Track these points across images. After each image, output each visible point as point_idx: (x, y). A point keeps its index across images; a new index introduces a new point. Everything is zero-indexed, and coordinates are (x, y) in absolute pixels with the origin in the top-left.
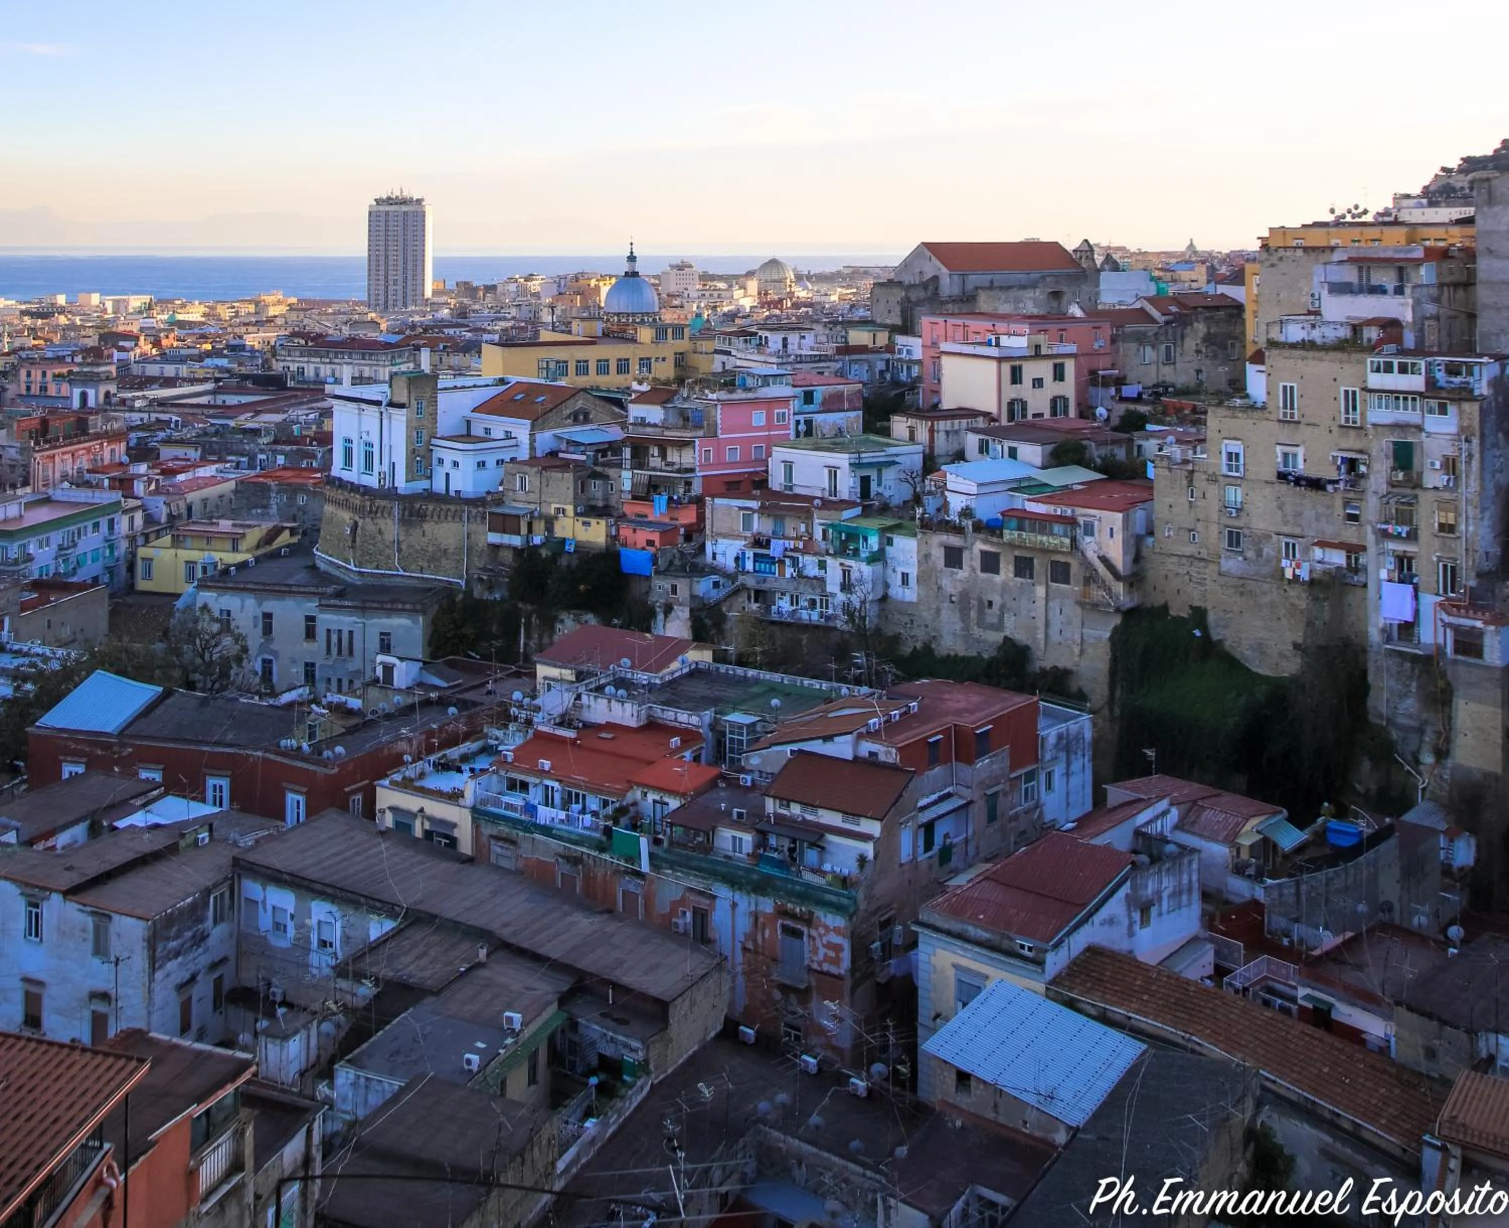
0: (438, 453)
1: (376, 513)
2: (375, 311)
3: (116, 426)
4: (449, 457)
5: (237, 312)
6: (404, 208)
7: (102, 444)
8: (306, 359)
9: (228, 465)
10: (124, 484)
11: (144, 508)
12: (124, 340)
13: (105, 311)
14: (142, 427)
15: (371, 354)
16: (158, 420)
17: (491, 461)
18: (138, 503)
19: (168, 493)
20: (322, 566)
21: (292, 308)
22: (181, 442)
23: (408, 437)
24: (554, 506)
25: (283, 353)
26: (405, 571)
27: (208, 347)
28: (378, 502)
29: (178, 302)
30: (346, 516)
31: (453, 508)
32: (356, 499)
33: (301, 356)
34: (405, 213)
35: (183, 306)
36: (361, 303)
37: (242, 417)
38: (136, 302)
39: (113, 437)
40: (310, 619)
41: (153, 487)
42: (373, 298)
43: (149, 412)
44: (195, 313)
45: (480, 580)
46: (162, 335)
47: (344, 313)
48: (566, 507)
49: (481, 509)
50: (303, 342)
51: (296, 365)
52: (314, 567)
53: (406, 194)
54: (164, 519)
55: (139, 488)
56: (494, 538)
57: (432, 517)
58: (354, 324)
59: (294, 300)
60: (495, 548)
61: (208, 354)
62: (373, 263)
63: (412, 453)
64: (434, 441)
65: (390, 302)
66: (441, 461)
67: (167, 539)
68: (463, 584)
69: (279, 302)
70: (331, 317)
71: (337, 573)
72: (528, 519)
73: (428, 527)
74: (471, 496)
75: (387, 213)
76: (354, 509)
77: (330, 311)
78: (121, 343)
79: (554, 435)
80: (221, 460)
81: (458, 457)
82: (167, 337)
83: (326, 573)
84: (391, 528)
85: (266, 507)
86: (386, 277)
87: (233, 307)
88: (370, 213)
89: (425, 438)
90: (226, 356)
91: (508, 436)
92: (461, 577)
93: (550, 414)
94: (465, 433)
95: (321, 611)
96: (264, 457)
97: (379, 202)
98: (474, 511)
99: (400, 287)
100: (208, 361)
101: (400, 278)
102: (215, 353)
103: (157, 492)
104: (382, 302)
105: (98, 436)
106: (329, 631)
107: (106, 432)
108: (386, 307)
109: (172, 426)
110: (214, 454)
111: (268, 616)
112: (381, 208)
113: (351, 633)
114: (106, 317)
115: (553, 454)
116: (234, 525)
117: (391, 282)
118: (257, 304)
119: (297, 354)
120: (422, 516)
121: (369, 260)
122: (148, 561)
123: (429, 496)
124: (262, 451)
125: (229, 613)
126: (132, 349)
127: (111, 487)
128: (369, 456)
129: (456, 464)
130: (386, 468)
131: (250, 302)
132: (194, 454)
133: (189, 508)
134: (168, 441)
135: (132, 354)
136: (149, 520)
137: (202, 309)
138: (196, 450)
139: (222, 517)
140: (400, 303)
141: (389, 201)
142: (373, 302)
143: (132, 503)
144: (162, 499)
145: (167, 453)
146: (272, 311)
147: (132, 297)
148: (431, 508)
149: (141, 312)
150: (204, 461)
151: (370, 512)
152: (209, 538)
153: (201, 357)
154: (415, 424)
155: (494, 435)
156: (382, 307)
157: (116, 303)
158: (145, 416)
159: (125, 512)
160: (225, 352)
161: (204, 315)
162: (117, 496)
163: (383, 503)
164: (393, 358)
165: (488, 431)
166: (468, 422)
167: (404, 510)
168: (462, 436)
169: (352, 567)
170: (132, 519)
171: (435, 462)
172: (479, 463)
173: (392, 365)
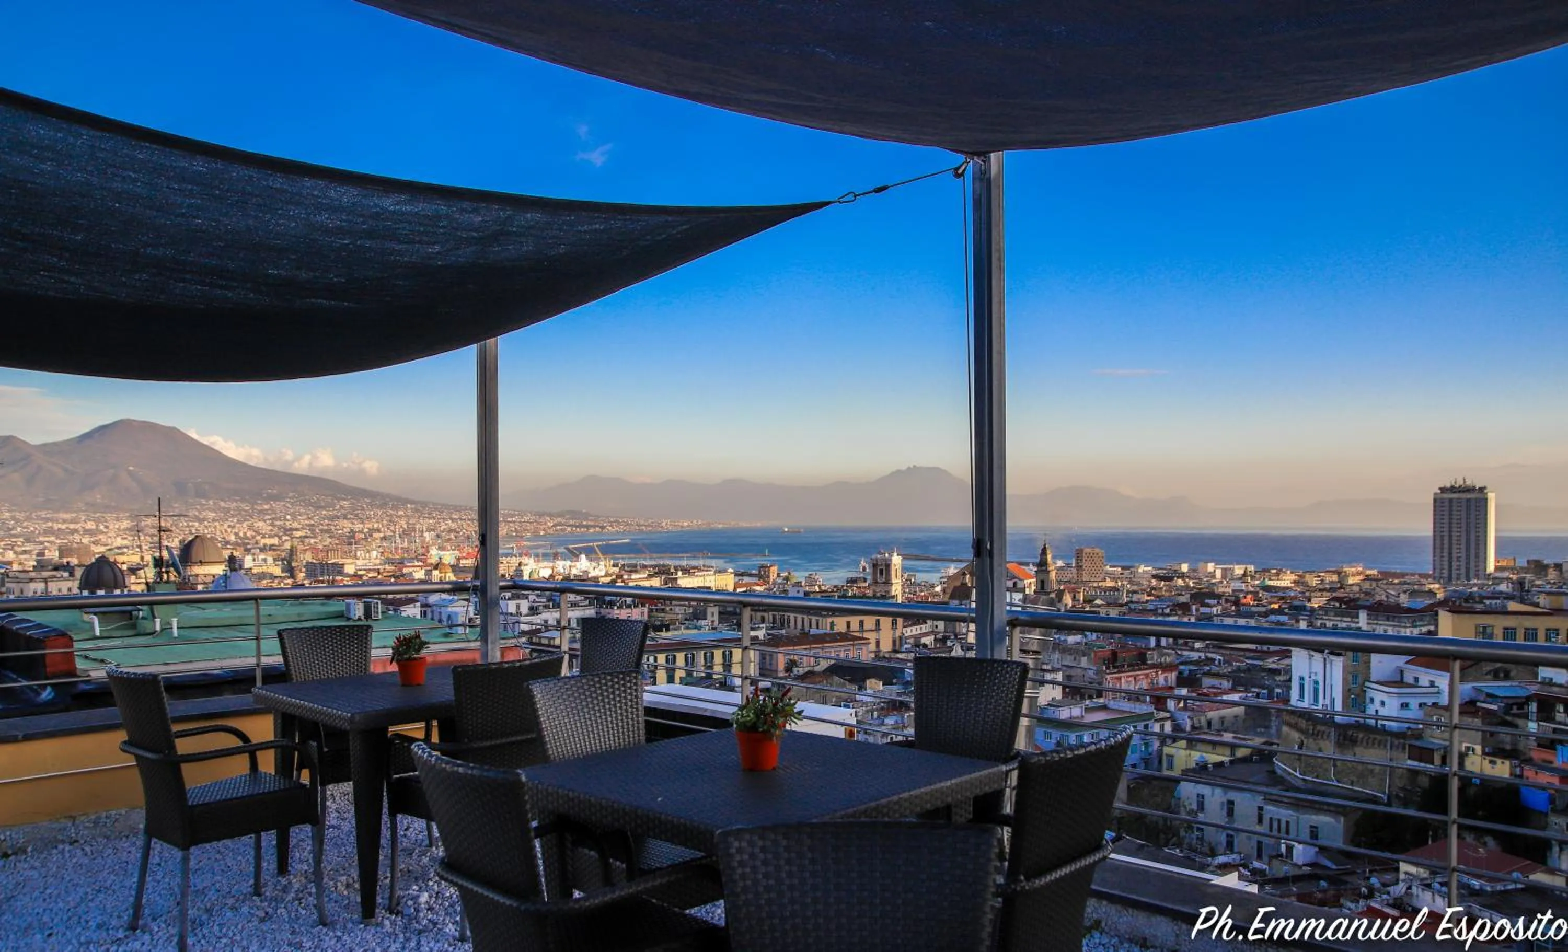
0: (1370, 693)
1: (1317, 735)
2: (1439, 583)
3: (1168, 660)
4: (1378, 697)
5: (1322, 580)
6: (1469, 496)
7: (1157, 672)
8: (1339, 618)
9: (1250, 695)
10: (1159, 702)
11: (1172, 718)
12: (1210, 599)
13: (1214, 577)
14: (1196, 663)
15: (1394, 617)
16: (1207, 659)
17: (1414, 703)
18: (1168, 715)
19: (1193, 710)
20: (1279, 772)
21: (1368, 578)
22: (1218, 675)
23: (1345, 680)
24: (1465, 745)
25: (1321, 612)
26: (1339, 782)
27: (1276, 606)
28: (1319, 728)
29: (1274, 571)
30: (1296, 735)
31: (1378, 737)
32: (1303, 723)
33: (1336, 616)
34: (1468, 500)
35: (1278, 574)
36: (1426, 576)
37: (1271, 660)
38: (1239, 570)
39: (1167, 668)
40: (1260, 808)
41: (1182, 705)
42: (1438, 571)
43: (1205, 652)
44: (1287, 580)
45: (1397, 796)
46: (1241, 595)
47: (1409, 584)
48: (1475, 747)
49: (1402, 741)
50: (1337, 605)
51: (1332, 623)
52: (1274, 772)
53: (1468, 483)
54: (1188, 728)
55: (1171, 704)
56: (1411, 763)
57: (1362, 742)
58: (1413, 594)
59: (1375, 572)
60: (1414, 773)
61: (1273, 612)
62: (1438, 542)
63: (1347, 692)
64: (1367, 684)
65: (1454, 576)
66: (1372, 700)
67: (1183, 743)
68: (1386, 798)
69: (1359, 574)
70: (1397, 587)
71: (1289, 778)
72: (1442, 752)
73: (1358, 750)
74: (1395, 730)
75: (1451, 500)
76: (1301, 731)
77: (1396, 581)
78: (1207, 601)
79: (1474, 687)
80: (1246, 691)
81: (1384, 697)
82: (1245, 597)
83: (1282, 777)
84: (1329, 749)
85: (1267, 727)
86: (1450, 554)
87: (1319, 576)
88: (1435, 500)
89: (1360, 680)
90: (1286, 614)
91: (1432, 684)
92: (1384, 793)
93: (1470, 670)
94: (1399, 679)
95: (1266, 804)
96: (1279, 690)
97: (1443, 490)
98: (1396, 742)
99: (1463, 563)
100: (1273, 618)
101: (1463, 555)
102: (1280, 611)
103: (1185, 708)
104: (1446, 575)
105: (1153, 666)
106: (1271, 819)
107: (1161, 663)
108: (1450, 579)
109: (1217, 662)
110: (1242, 685)
111: (1231, 803)
112: (1446, 496)
113: (1288, 823)
114: (1213, 581)
115: (1472, 702)
116: (1234, 738)
117: (1454, 559)
118: (1339, 573)
119: (1332, 614)
120: (1354, 742)
121: (1434, 540)
122: (1170, 757)
123: (1358, 726)
124: (1278, 686)
125: (1203, 797)
126: (1214, 606)
127: (1151, 703)
128: (1316, 691)
129: (1383, 703)
130: (1328, 702)
131: (1334, 572)
132: (1226, 684)
133: (1209, 723)
134: (1209, 674)
135: (1215, 609)
136: (1177, 728)
137: (1293, 577)
138: (1228, 681)
139: (1226, 731)
140: (1463, 576)
141: (1452, 489)
142: (1437, 575)
143: (1163, 714)
144: (1188, 714)
145: (1207, 682)
146: (1351, 581)
147: (1236, 567)
148: (1361, 735)
149: (1240, 579)
150: (1233, 690)
151: (1313, 734)
152: (1214, 744)
153: (1266, 615)
154: (1351, 669)
155: (1420, 683)
156: (1446, 580)
157: (1224, 571)
158: (1202, 655)
159: (1157, 720)
160: (1286, 611)
161: (1295, 582)
162: (1151, 709)
163: (1323, 728)
164: (1415, 621)
165: (1416, 679)
166: (1402, 672)
167: (1339, 735)
168: (1395, 682)
169: (1298, 774)
170: (1162, 727)
171: (1368, 700)
172: (1402, 705)
173: (1414, 626)
